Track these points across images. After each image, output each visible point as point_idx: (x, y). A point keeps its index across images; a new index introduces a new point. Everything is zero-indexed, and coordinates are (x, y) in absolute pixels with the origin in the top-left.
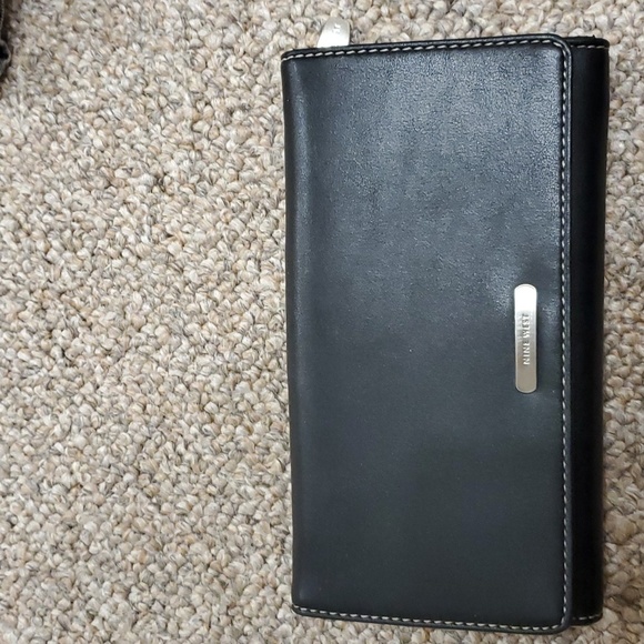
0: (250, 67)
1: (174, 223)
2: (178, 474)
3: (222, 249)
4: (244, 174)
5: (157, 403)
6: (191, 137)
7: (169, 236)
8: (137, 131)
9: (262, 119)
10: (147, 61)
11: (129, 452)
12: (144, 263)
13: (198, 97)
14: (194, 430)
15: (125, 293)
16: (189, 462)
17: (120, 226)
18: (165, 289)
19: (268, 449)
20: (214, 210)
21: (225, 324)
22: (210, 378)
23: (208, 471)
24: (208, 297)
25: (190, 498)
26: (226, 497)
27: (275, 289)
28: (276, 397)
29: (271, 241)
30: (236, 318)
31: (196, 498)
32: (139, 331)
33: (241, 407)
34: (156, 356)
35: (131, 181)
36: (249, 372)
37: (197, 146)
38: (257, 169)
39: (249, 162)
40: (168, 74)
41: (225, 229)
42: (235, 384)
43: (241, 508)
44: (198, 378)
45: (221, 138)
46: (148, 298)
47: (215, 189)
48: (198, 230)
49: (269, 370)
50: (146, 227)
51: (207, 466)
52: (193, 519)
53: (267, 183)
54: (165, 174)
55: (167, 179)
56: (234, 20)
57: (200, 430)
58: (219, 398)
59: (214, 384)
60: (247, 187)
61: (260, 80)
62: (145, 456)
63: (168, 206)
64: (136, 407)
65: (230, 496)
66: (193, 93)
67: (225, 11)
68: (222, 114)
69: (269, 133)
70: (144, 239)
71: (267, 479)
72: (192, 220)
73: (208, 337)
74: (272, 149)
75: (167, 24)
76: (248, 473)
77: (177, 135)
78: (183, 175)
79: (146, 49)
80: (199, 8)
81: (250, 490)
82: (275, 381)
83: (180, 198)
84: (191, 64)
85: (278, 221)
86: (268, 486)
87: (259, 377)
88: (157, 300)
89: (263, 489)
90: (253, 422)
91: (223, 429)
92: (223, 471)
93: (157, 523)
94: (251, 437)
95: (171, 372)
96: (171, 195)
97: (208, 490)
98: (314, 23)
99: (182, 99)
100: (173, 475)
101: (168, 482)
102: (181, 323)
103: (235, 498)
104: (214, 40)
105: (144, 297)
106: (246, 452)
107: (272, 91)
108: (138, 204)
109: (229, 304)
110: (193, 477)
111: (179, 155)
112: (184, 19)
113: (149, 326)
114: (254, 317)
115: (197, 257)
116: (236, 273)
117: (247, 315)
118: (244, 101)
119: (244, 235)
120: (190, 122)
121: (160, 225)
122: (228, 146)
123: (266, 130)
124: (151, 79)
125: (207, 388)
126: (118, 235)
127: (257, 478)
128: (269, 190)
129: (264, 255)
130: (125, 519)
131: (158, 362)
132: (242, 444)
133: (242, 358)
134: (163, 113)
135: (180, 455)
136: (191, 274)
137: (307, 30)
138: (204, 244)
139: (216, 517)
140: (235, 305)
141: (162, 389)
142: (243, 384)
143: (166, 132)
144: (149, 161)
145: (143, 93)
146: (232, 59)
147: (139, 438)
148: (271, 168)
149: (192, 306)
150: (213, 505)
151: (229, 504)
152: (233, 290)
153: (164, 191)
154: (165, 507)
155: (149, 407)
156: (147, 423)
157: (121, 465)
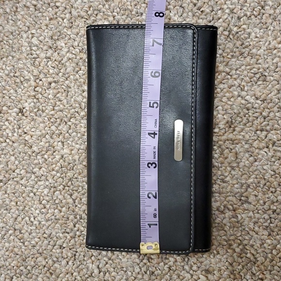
0: (58, 66)
1: (28, 128)
2: (31, 230)
3: (47, 138)
4: (56, 108)
5: (22, 201)
6: (34, 94)
7: (26, 133)
8: (12, 91)
9: (63, 86)
10: (15, 63)
11: (10, 222)
12: (15, 144)
13: (37, 78)
14: (37, 212)
15: (8, 157)
16: (36, 225)
17: (5, 130)
18: (24, 154)
19: (68, 218)
20: (44, 122)
21: (49, 168)
22: (44, 190)
23: (44, 228)
24: (42, 158)
25: (37, 240)
26: (51, 238)
27: (70, 153)
28: (71, 197)
29: (67, 134)
30: (54, 166)
31: (39, 239)
32: (14, 172)
33: (57, 202)
34: (21, 182)
35: (9, 111)
36: (59, 187)
37: (37, 97)
38: (61, 106)
39: (58, 103)
40: (24, 69)
41: (49, 130)
42: (54, 192)
43: (58, 243)
44: (39, 190)
45: (46, 94)
46: (18, 158)
47: (44, 114)
48: (38, 130)
49: (68, 186)
50: (16, 130)
51: (43, 226)
52: (38, 248)
53: (65, 112)
54: (24, 108)
55: (24, 110)
56: (51, 48)
57: (40, 211)
58: (47, 198)
59: (46, 192)
60: (58, 113)
61: (62, 71)
62: (17, 223)
63: (25, 121)
64: (13, 203)
65: (53, 238)
66: (35, 76)
67: (47, 44)
68: (47, 84)
69: (66, 92)
70: (15, 134)
71: (68, 230)
72: (35, 126)
73: (42, 173)
74: (68, 98)
75: (23, 49)
76: (60, 228)
77: (28, 93)
78: (31, 109)
79: (15, 59)
80: (36, 42)
81: (61, 235)
82: (70, 191)
83: (30, 118)
84: (33, 64)
85: (70, 126)
86: (68, 233)
87: (64, 189)
88: (21, 159)
89: (66, 234)
90: (62, 207)
91: (49, 211)
92: (50, 228)
93: (23, 250)
94: (61, 214)
95: (27, 189)
96: (26, 117)
97: (44, 236)
98: (83, 49)
99: (30, 78)
100: (29, 230)
101: (27, 234)
102: (31, 168)
103: (55, 239)
104: (43, 55)
105: (16, 158)
106: (59, 220)
107: (67, 75)
108: (13, 120)
109: (51, 160)
110: (37, 231)
111: (29, 101)
112: (30, 47)
113: (18, 170)
114: (61, 165)
115: (38, 141)
116: (54, 147)
117: (59, 164)
118: (55, 79)
119: (57, 132)
120: (33, 87)
121: (22, 129)
122: (49, 97)
123: (65, 91)
124: (17, 70)
125: (43, 194)
126: (4, 133)
127: (64, 230)
128: (66, 114)
129: (65, 140)
130: (10, 249)
131: (22, 184)
132: (57, 217)
133: (56, 182)
134: (22, 84)
135: (32, 222)
136: (35, 148)
137: (80, 52)
138: (40, 136)
139: (47, 247)
140: (54, 160)
141: (24, 195)
142: (58, 192)
143: (24, 92)
144: (17, 103)
145: (14, 76)
146: (50, 62)
147: (15, 216)
148: (67, 106)
149: (36, 161)
150: (46, 242)
151: (53, 241)
152: (53, 155)
153: (23, 115)
154: (26, 243)
155: (18, 203)
156: (18, 209)
157: (8, 227)
